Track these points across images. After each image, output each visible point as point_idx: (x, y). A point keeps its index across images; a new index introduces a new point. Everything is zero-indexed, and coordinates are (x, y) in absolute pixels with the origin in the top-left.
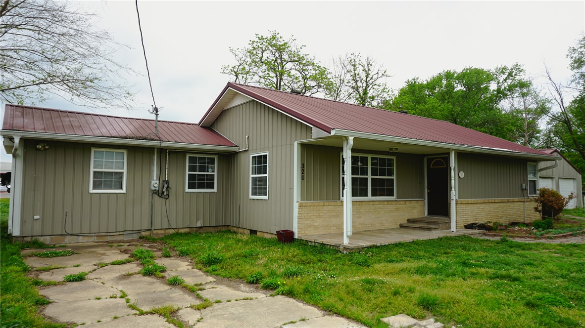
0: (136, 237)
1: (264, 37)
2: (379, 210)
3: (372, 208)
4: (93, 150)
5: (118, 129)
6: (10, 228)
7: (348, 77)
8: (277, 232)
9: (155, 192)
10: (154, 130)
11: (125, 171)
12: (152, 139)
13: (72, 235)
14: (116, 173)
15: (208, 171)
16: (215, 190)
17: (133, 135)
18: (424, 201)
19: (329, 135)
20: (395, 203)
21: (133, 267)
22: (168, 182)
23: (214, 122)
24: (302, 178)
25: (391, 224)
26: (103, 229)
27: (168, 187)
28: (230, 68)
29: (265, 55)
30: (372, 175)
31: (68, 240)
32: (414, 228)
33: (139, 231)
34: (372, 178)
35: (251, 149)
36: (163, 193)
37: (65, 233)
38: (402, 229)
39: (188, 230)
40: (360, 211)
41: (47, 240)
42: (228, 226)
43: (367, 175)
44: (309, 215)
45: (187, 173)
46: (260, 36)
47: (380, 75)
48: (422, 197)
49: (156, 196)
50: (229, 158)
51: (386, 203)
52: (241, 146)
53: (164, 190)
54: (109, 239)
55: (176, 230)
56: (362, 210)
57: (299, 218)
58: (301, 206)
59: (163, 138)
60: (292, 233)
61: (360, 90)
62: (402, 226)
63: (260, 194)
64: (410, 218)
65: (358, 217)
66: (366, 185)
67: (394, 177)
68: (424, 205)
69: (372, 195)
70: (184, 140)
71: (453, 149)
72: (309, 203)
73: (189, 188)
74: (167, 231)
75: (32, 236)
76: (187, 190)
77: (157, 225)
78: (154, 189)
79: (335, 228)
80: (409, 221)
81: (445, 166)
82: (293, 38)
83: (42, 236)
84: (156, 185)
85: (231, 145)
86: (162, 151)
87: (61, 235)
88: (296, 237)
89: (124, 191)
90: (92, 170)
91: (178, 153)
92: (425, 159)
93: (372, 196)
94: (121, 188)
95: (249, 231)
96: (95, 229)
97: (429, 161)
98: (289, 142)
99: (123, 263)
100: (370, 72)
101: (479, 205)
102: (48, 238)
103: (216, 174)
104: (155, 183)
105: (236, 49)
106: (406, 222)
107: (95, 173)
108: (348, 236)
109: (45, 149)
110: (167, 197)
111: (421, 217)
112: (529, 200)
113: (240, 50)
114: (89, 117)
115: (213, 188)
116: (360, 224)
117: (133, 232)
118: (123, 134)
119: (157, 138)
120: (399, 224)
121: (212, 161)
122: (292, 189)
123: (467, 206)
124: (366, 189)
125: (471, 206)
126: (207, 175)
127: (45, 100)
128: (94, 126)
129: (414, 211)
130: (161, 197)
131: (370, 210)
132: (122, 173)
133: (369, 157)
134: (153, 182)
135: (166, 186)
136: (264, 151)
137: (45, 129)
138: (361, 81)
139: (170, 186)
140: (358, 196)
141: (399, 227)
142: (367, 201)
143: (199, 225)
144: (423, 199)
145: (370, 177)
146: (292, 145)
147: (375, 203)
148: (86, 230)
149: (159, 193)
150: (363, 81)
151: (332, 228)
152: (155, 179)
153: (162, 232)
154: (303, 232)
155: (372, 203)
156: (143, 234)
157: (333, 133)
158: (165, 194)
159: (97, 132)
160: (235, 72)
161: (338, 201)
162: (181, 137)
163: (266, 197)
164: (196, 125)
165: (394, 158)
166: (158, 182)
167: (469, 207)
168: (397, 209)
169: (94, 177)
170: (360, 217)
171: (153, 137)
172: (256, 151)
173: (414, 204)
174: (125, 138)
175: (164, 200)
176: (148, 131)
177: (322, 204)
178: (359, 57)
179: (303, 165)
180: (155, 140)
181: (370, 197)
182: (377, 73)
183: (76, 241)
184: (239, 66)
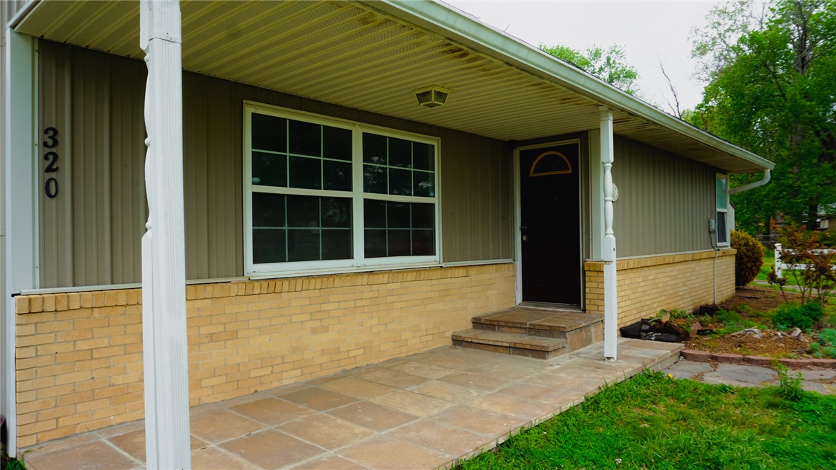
2: (390, 299)
3: (365, 296)
18: (513, 264)
20: (438, 274)
24: (49, 190)
25: (430, 337)
30: (365, 191)
32: (495, 347)
34: (365, 200)
38: (459, 349)
40: (324, 307)
43: (350, 189)
44: (82, 345)
48: (509, 254)
51: (410, 276)
56: (330, 307)
62: (458, 341)
64: (478, 313)
65: (313, 330)
66: (348, 222)
67: (436, 200)
68: (515, 276)
69: (369, 254)
71: (612, 108)
79: (222, 379)
80: (478, 323)
81: (570, 171)
92: (516, 153)
93: (366, 256)
97: (527, 158)
106: (470, 326)
111: (506, 306)
112: (720, 253)
116: (323, 352)
120: (449, 334)
124: (348, 236)
129: (489, 293)
131: (358, 303)
133: (358, 132)
140: (317, 259)
141: (450, 342)
142: (348, 275)
144: (510, 260)
145: (358, 195)
147: (378, 278)
151: (204, 383)
154: (52, 424)
155: (365, 279)
161: (234, 280)
165: (434, 142)
168: (445, 293)
170: (325, 329)
179: (51, 134)
181: (359, 260)
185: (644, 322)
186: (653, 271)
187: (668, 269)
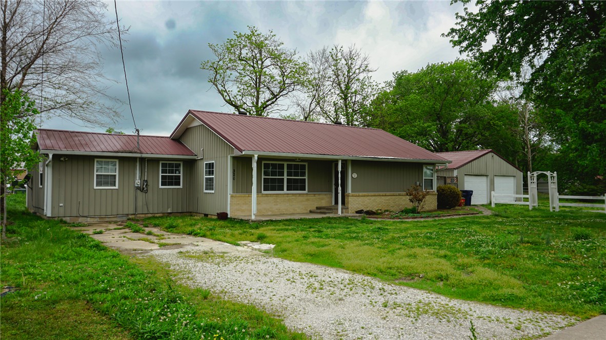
0: (125, 219)
1: (243, 34)
2: (292, 200)
3: (286, 199)
4: (96, 160)
5: (112, 145)
6: (45, 211)
7: (330, 72)
8: (217, 213)
9: (138, 188)
10: (136, 144)
11: (117, 174)
12: (136, 153)
13: (83, 217)
14: (111, 175)
15: (175, 173)
16: (181, 186)
17: (122, 150)
18: (332, 194)
19: (242, 154)
20: (306, 195)
21: (127, 230)
22: (147, 181)
23: (181, 136)
24: (234, 179)
25: (303, 210)
26: (103, 213)
27: (147, 185)
28: (210, 64)
29: (244, 52)
30: (287, 176)
31: (81, 220)
33: (128, 215)
34: (287, 178)
35: (204, 158)
36: (143, 188)
37: (78, 215)
38: (311, 214)
39: (161, 215)
40: (277, 200)
41: (68, 219)
42: (191, 212)
43: (283, 176)
44: (238, 202)
45: (161, 174)
46: (238, 34)
47: (361, 70)
48: (330, 191)
49: (139, 191)
50: (191, 164)
51: (298, 195)
52: (199, 155)
53: (144, 187)
54: (107, 220)
55: (153, 215)
57: (231, 205)
58: (232, 197)
59: (143, 151)
60: (227, 214)
61: (343, 86)
62: (311, 212)
63: (210, 189)
64: (318, 206)
65: (275, 205)
66: (283, 183)
67: (306, 178)
68: (332, 197)
69: (287, 190)
70: (158, 152)
71: (339, 159)
72: (238, 195)
73: (162, 185)
74: (147, 215)
75: (59, 217)
76: (161, 187)
77: (139, 211)
78: (136, 186)
80: (317, 208)
81: (345, 170)
82: (272, 34)
83: (64, 217)
84: (138, 184)
85: (192, 154)
86: (142, 160)
87: (77, 217)
88: (229, 217)
89: (117, 187)
90: (95, 173)
91: (154, 161)
92: (333, 164)
94: (115, 185)
95: (203, 215)
96: (98, 213)
97: (336, 165)
98: (225, 155)
99: (120, 229)
100: (352, 66)
101: (370, 197)
102: (68, 218)
103: (181, 175)
104: (138, 182)
105: (215, 45)
106: (315, 209)
107: (97, 175)
108: (254, 214)
109: (65, 160)
110: (146, 192)
111: (328, 205)
113: (219, 46)
114: (90, 136)
115: (179, 185)
116: (277, 209)
117: (123, 215)
118: (116, 149)
119: (139, 152)
120: (309, 210)
121: (178, 166)
122: (227, 186)
123: (358, 197)
124: (283, 186)
125: (362, 198)
126: (175, 176)
127: (50, 118)
128: (95, 143)
129: (322, 201)
130: (142, 191)
132: (115, 176)
133: (286, 164)
134: (136, 181)
135: (145, 184)
136: (212, 160)
137: (66, 148)
138: (343, 76)
139: (148, 184)
140: (276, 190)
141: (309, 212)
142: (283, 194)
143: (169, 211)
145: (285, 177)
146: (227, 157)
147: (290, 195)
148: (92, 214)
149: (141, 189)
150: (345, 76)
152: (138, 179)
153: (143, 216)
154: (233, 213)
155: (287, 195)
156: (130, 217)
157: (243, 153)
158: (145, 189)
159: (99, 149)
160: (214, 68)
161: (260, 194)
162: (155, 149)
163: (213, 192)
164: (168, 137)
165: (306, 164)
166: (140, 181)
167: (361, 199)
168: (308, 200)
169: (97, 178)
170: (277, 205)
171: (136, 150)
172: (207, 160)
173: (321, 196)
174: (117, 152)
175: (144, 194)
176: (133, 146)
177: (247, 196)
178: (341, 51)
179: (234, 171)
180: (138, 153)
181: (285, 191)
182: (359, 69)
183: (86, 220)
184: (219, 62)
185: (362, 210)
186: (374, 197)
187: (383, 197)
